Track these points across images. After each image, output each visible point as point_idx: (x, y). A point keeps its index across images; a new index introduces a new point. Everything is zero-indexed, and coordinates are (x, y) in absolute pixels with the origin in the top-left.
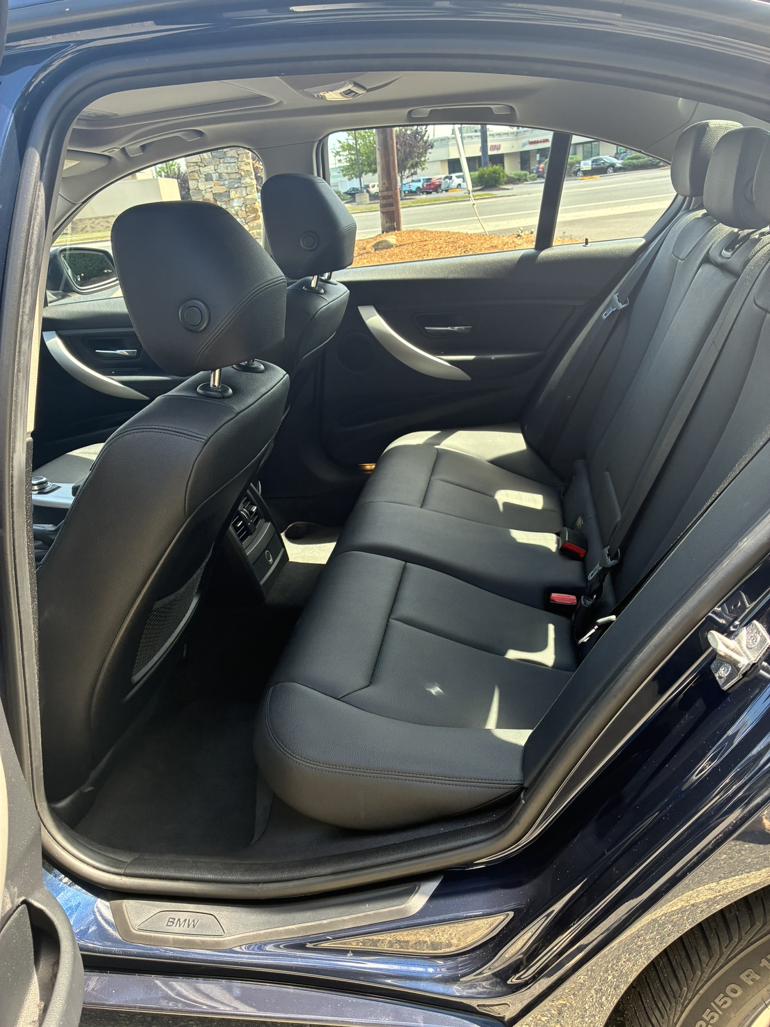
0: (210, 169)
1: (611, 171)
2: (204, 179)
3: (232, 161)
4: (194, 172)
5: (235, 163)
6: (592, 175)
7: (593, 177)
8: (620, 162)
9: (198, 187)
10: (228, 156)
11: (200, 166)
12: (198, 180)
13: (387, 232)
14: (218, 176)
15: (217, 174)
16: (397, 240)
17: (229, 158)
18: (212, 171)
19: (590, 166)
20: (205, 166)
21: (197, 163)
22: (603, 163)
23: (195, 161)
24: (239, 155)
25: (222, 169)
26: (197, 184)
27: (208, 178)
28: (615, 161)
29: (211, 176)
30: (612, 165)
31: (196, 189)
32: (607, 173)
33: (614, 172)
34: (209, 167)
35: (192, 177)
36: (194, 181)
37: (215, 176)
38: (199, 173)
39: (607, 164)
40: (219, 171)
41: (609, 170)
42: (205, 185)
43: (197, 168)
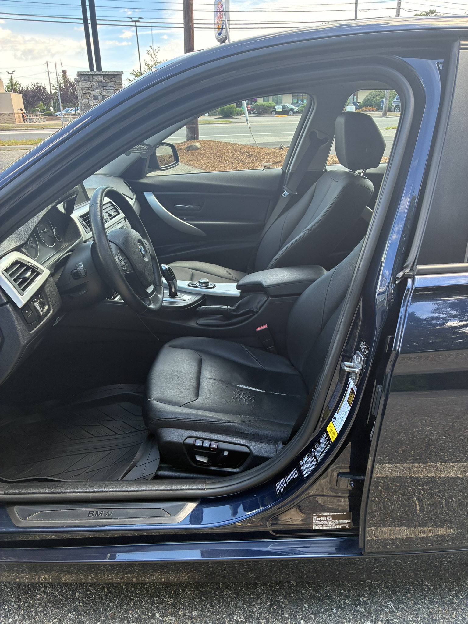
0: (96, 93)
1: (291, 113)
2: (93, 99)
3: (111, 89)
4: (87, 93)
5: (113, 90)
6: (282, 115)
7: (283, 115)
8: (297, 108)
9: (88, 103)
10: (109, 85)
11: (90, 90)
12: (89, 98)
13: (191, 140)
14: (102, 97)
15: (101, 96)
16: (201, 145)
17: (109, 87)
18: (98, 94)
19: (282, 109)
20: (94, 90)
21: (89, 88)
22: (287, 108)
23: (87, 86)
24: (115, 85)
25: (104, 93)
26: (88, 102)
27: (95, 98)
28: (293, 107)
29: (98, 97)
30: (292, 110)
31: (87, 104)
32: (289, 114)
33: (293, 114)
34: (96, 91)
35: (85, 97)
36: (86, 99)
37: (100, 97)
38: (90, 94)
39: (289, 109)
40: (103, 94)
41: (290, 112)
42: (93, 103)
43: (89, 91)
